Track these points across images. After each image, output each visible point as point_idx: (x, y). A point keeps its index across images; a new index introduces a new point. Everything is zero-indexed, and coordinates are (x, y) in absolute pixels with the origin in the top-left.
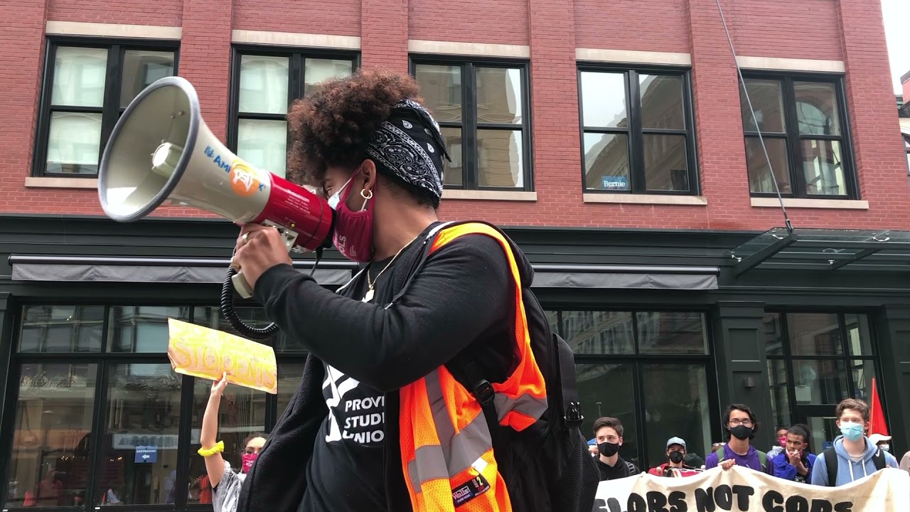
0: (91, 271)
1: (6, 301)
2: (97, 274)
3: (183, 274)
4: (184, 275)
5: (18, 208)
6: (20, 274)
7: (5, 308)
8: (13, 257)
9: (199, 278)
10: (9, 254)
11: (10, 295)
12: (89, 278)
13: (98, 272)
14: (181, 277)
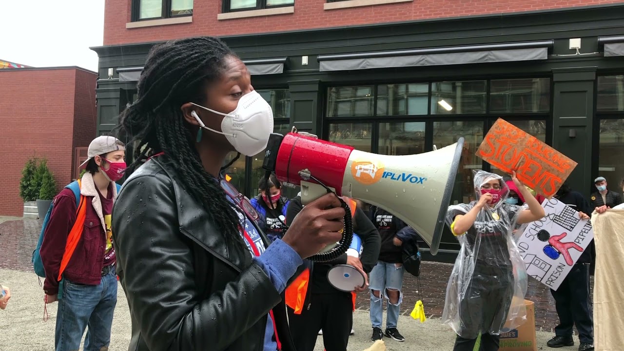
0: (364, 63)
1: (318, 85)
2: (368, 64)
3: (422, 60)
4: (424, 61)
5: (321, 25)
6: (323, 67)
7: (318, 90)
8: (320, 57)
9: (433, 62)
10: (317, 55)
11: (320, 81)
12: (363, 67)
13: (369, 63)
14: (421, 62)
